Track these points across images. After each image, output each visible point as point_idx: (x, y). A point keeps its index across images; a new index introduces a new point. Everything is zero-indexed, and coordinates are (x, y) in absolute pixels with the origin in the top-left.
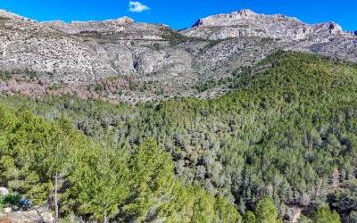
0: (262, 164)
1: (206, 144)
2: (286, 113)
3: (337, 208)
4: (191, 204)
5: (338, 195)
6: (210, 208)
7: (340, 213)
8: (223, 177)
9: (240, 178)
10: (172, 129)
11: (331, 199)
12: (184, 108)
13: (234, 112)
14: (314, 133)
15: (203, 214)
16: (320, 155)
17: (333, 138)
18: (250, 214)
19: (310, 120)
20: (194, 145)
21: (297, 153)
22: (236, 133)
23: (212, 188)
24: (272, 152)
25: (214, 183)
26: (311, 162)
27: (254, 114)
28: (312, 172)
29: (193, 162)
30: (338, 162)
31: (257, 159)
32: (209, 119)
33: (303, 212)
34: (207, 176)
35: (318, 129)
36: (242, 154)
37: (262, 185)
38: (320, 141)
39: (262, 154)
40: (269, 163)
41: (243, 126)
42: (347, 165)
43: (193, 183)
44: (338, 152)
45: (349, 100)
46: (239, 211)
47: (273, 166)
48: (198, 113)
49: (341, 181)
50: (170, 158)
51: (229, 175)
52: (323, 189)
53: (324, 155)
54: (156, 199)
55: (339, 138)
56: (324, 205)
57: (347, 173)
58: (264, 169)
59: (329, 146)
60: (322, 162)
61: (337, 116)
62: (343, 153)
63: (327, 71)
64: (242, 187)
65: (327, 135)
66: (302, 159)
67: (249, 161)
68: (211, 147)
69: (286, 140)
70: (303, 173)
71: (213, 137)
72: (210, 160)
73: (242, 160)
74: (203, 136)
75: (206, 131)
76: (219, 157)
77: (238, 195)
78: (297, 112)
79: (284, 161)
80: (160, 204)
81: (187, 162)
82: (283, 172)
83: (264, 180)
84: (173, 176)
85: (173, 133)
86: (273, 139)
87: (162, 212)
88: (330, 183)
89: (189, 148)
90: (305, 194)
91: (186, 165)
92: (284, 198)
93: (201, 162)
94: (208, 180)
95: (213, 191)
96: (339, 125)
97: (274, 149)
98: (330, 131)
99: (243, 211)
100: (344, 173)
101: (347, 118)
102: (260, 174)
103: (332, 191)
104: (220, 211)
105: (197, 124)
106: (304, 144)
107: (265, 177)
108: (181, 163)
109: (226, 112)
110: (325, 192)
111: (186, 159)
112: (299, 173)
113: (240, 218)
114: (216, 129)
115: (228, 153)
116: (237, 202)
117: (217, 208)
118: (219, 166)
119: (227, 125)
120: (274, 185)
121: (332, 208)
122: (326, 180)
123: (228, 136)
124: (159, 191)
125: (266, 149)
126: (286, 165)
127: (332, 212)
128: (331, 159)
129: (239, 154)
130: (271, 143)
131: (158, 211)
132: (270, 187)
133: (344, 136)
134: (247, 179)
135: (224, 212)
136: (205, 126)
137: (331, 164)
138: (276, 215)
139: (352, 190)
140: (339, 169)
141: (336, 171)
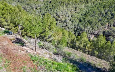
0: (84, 22)
1: (67, 15)
2: (95, 4)
4: (61, 34)
5: (106, 31)
6: (67, 35)
7: (106, 36)
8: (72, 26)
9: (77, 26)
10: (55, 10)
11: (104, 32)
12: (60, 2)
13: (77, 4)
14: (103, 12)
15: (65, 36)
16: (104, 19)
17: (109, 13)
18: (79, 36)
19: (103, 7)
20: (63, 16)
21: (96, 18)
22: (77, 11)
23: (68, 29)
24: (88, 18)
25: (68, 28)
26: (100, 21)
27: (84, 5)
28: (100, 24)
29: (62, 21)
30: (109, 21)
31: (83, 20)
32: (68, 7)
33: (95, 36)
34: (66, 26)
35: (105, 10)
36: (78, 19)
37: (83, 28)
38: (104, 14)
39: (85, 19)
40: (86, 21)
41: (80, 9)
42: (112, 22)
43: (62, 28)
44: (109, 18)
46: (75, 36)
47: (88, 22)
48: (65, 4)
49: (108, 27)
50: (55, 20)
51: (73, 25)
52: (102, 29)
53: (105, 19)
54: (51, 32)
55: (111, 13)
56: (102, 34)
57: (111, 25)
58: (85, 23)
59: (107, 16)
60: (104, 21)
61: (112, 6)
62: (111, 18)
64: (77, 29)
65: (107, 12)
66: (97, 20)
67: (80, 21)
68: (68, 17)
69: (93, 14)
70: (97, 25)
71: (69, 13)
72: (68, 21)
73: (78, 21)
74: (66, 13)
75: (67, 11)
76: (71, 20)
77: (75, 32)
78: (99, 4)
79: (91, 21)
80: (52, 34)
81: (60, 21)
82: (90, 24)
83: (84, 27)
84: (56, 26)
85: (56, 12)
86: (89, 14)
87: (53, 36)
88: (105, 28)
89: (61, 17)
90: (96, 31)
91: (60, 22)
92: (90, 32)
93: (65, 21)
94: (67, 27)
95: (68, 30)
96: (112, 9)
97: (89, 17)
98: (108, 11)
99: (77, 36)
100: (110, 25)
102: (83, 25)
104: (70, 36)
105: (64, 8)
106: (99, 15)
107: (85, 26)
108: (58, 22)
109: (74, 4)
110: (103, 30)
111: (60, 20)
112: (96, 25)
114: (70, 10)
115: (74, 18)
116: (75, 33)
117: (69, 35)
118: (71, 22)
119: (74, 9)
120: (87, 28)
121: (104, 35)
122: (104, 27)
123: (74, 12)
124: (52, 30)
125: (86, 17)
126: (92, 22)
127: (104, 36)
128: (107, 20)
129: (77, 19)
130: (88, 15)
131: (51, 36)
132: (86, 29)
133: (113, 12)
134: (79, 27)
135: (71, 36)
136: (67, 9)
137: (107, 22)
138: (86, 37)
139: (111, 30)
140: (109, 24)
141: (107, 24)
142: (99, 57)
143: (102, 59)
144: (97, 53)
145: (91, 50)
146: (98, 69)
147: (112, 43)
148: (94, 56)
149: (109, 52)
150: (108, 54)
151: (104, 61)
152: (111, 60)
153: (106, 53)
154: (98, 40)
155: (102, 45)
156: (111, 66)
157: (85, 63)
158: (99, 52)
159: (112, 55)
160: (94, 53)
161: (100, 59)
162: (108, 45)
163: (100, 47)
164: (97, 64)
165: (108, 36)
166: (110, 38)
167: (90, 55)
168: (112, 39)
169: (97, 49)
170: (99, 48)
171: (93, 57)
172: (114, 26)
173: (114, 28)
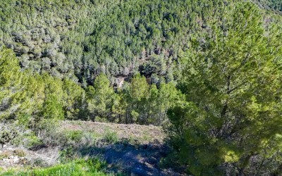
0: (96, 50)
1: (47, 38)
2: (111, 8)
3: (144, 74)
4: (42, 89)
5: (145, 65)
6: (59, 89)
7: (146, 76)
8: (67, 64)
9: (81, 63)
10: (8, 26)
11: (141, 68)
13: (69, 8)
14: (131, 24)
15: (54, 94)
16: (135, 40)
17: (142, 27)
18: (91, 87)
19: (128, 14)
20: (35, 40)
21: (120, 39)
22: (73, 26)
23: (58, 74)
24: (103, 40)
25: (60, 71)
26: (129, 45)
27: (86, 9)
28: (130, 52)
29: (37, 55)
30: (145, 43)
31: (93, 48)
32: (46, 15)
33: (125, 80)
34: (52, 66)
35: (133, 21)
36: (80, 44)
37: (97, 66)
38: (134, 30)
39: (96, 43)
40: (101, 49)
41: (79, 21)
42: (150, 45)
43: (40, 73)
44: (145, 36)
46: (82, 87)
47: (104, 51)
48: (34, 9)
49: (147, 56)
50: (12, 54)
51: (71, 62)
52: (137, 62)
53: (137, 40)
54: (6, 91)
55: (146, 27)
56: (137, 73)
57: (150, 50)
58: (98, 54)
59: (140, 33)
60: (136, 45)
61: (144, 10)
62: (148, 38)
64: (82, 70)
65: (138, 25)
66: (123, 44)
67: (86, 49)
68: (52, 41)
69: (112, 30)
70: (125, 54)
71: (53, 32)
72: (54, 52)
73: (81, 49)
74: (43, 31)
75: (45, 26)
76: (61, 48)
77: (80, 77)
78: (118, 8)
79: (111, 47)
80: (11, 94)
81: (32, 55)
82: (111, 55)
83: (99, 63)
84: (19, 69)
85: (10, 30)
86: (103, 31)
87: (15, 101)
88: (141, 58)
89: (31, 44)
90: (126, 68)
91: (30, 59)
92: (113, 73)
93: (45, 55)
94: (54, 69)
95: (60, 76)
96: (146, 17)
97: (104, 38)
98: (140, 22)
99: (86, 87)
100: (148, 51)
101: (151, 11)
102: (95, 57)
103: (141, 64)
104: (68, 90)
105: (35, 20)
106: (124, 33)
107: (100, 60)
108: (25, 57)
109: (62, 8)
110: (138, 65)
111: (29, 53)
112: (122, 55)
113: (84, 92)
114: (54, 24)
115: (68, 45)
116: (80, 81)
117: (65, 88)
118: (62, 56)
119: (64, 20)
120: (106, 65)
121: (142, 74)
122: (138, 57)
123: (66, 29)
124: (8, 83)
125: (98, 39)
126: (113, 49)
127: (142, 77)
128: (141, 42)
129: (78, 44)
130: (101, 34)
131: (11, 100)
132: (103, 67)
133: (149, 25)
134: (86, 63)
135: (71, 90)
136: (43, 22)
137: (141, 45)
138: (108, 84)
139: (153, 61)
140: (146, 49)
141: (144, 50)
142: (142, 122)
143: (148, 124)
144: (137, 114)
145: (124, 111)
146: (145, 147)
147: (158, 86)
148: (132, 122)
149: (157, 105)
150: (156, 111)
151: (152, 127)
152: (164, 122)
153: (152, 109)
154: (134, 87)
155: (142, 95)
156: (166, 132)
157: (117, 143)
158: (141, 110)
159: (163, 110)
160: (131, 117)
161: (144, 126)
162: (153, 93)
163: (139, 99)
164: (140, 138)
165: (150, 75)
166: (153, 79)
167: (123, 123)
168: (157, 79)
169: (135, 106)
170: (138, 102)
171: (132, 125)
172: (156, 52)
173: (157, 57)
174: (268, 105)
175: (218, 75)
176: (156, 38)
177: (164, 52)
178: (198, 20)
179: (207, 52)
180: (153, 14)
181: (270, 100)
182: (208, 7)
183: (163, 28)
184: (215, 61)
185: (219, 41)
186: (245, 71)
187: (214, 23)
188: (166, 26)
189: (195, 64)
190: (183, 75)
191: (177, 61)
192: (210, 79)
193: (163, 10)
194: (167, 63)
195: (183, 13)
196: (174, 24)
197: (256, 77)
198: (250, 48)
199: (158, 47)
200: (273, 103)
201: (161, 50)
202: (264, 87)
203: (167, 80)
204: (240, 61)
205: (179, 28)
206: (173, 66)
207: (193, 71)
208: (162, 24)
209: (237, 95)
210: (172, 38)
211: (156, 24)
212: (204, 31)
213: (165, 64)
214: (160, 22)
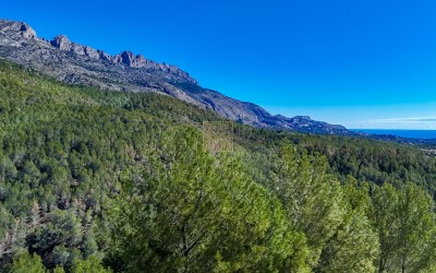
3: (37, 250)
5: (39, 233)
7: (42, 254)
11: (31, 240)
14: (7, 163)
16: (16, 190)
17: (31, 165)
26: (3, 201)
30: (37, 193)
35: (12, 157)
38: (15, 172)
42: (49, 195)
44: (37, 181)
45: (47, 119)
49: (42, 216)
52: (21, 230)
53: (21, 189)
55: (38, 165)
56: (23, 250)
57: (49, 204)
59: (26, 175)
60: (18, 198)
61: (35, 139)
62: (43, 182)
63: (20, 83)
65: (23, 163)
88: (29, 221)
96: (37, 150)
98: (27, 157)
100: (45, 205)
101: (47, 140)
103: (31, 231)
110: (23, 235)
121: (31, 251)
122: (24, 219)
127: (32, 257)
128: (29, 192)
133: (44, 161)
137: (30, 197)
139: (55, 222)
140: (39, 202)
141: (36, 204)
147: (68, 269)
165: (50, 249)
166: (57, 256)
168: (66, 254)
172: (61, 206)
173: (63, 214)
174: (238, 260)
175: (167, 229)
176: (60, 182)
177: (76, 203)
178: (127, 150)
179: (147, 196)
180: (52, 145)
181: (239, 252)
182: (140, 131)
183: (71, 165)
184: (159, 207)
185: (162, 177)
186: (201, 216)
187: (151, 154)
188: (76, 161)
189: (131, 217)
190: (113, 238)
191: (100, 216)
192: (156, 238)
193: (70, 137)
194: (84, 222)
195: (103, 141)
196: (89, 157)
197: (216, 223)
198: (201, 184)
199: (64, 197)
200: (244, 255)
201: (71, 201)
202: (228, 235)
203: (85, 253)
204: (193, 202)
205: (100, 162)
206: (95, 225)
207: (129, 229)
208: (68, 159)
209: (198, 255)
210: (88, 179)
211: (59, 159)
212: (139, 164)
213: (79, 225)
214: (66, 155)
